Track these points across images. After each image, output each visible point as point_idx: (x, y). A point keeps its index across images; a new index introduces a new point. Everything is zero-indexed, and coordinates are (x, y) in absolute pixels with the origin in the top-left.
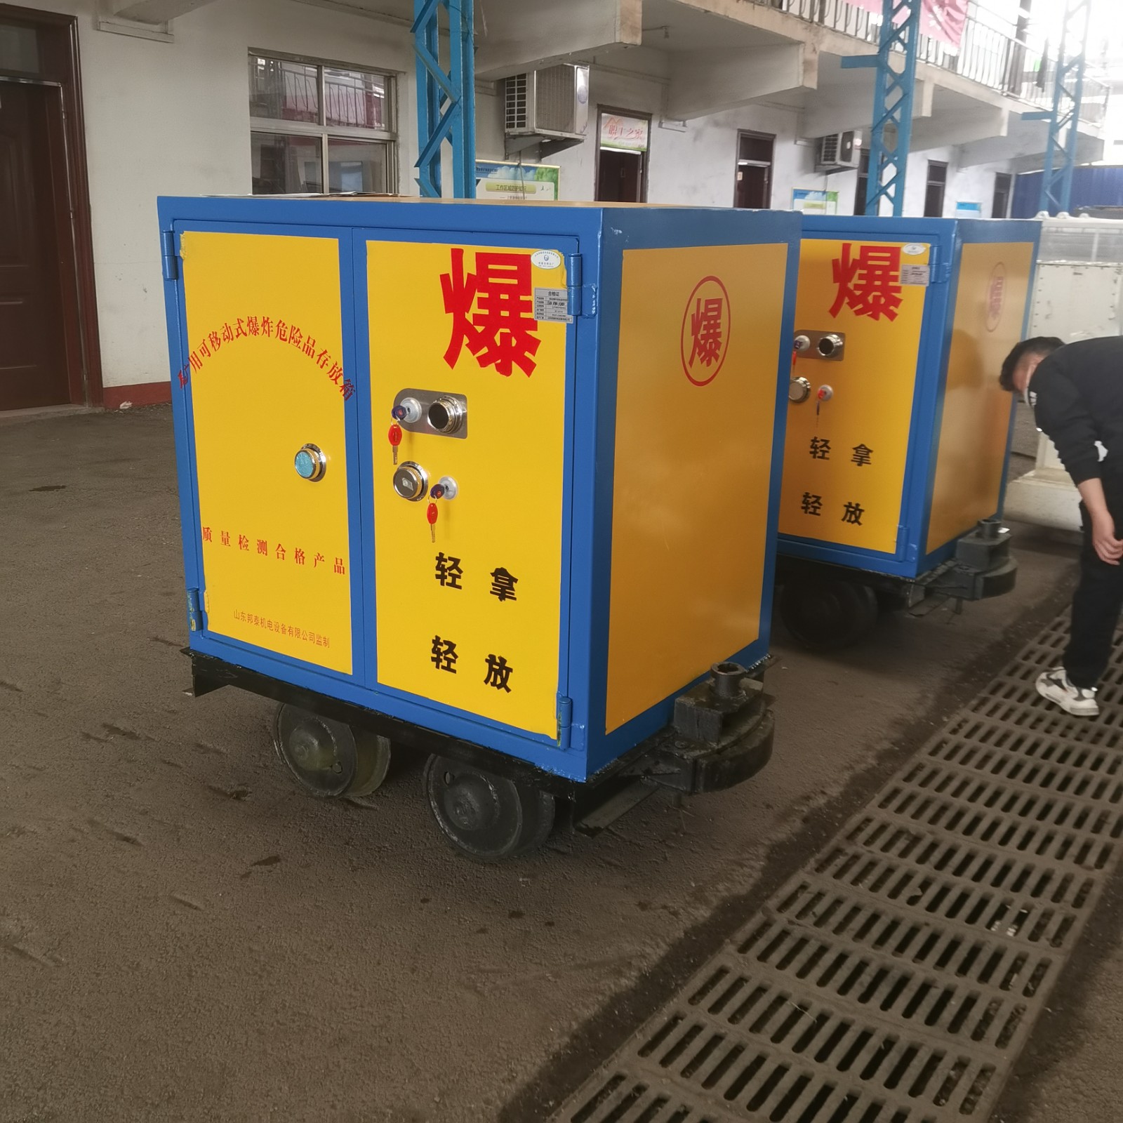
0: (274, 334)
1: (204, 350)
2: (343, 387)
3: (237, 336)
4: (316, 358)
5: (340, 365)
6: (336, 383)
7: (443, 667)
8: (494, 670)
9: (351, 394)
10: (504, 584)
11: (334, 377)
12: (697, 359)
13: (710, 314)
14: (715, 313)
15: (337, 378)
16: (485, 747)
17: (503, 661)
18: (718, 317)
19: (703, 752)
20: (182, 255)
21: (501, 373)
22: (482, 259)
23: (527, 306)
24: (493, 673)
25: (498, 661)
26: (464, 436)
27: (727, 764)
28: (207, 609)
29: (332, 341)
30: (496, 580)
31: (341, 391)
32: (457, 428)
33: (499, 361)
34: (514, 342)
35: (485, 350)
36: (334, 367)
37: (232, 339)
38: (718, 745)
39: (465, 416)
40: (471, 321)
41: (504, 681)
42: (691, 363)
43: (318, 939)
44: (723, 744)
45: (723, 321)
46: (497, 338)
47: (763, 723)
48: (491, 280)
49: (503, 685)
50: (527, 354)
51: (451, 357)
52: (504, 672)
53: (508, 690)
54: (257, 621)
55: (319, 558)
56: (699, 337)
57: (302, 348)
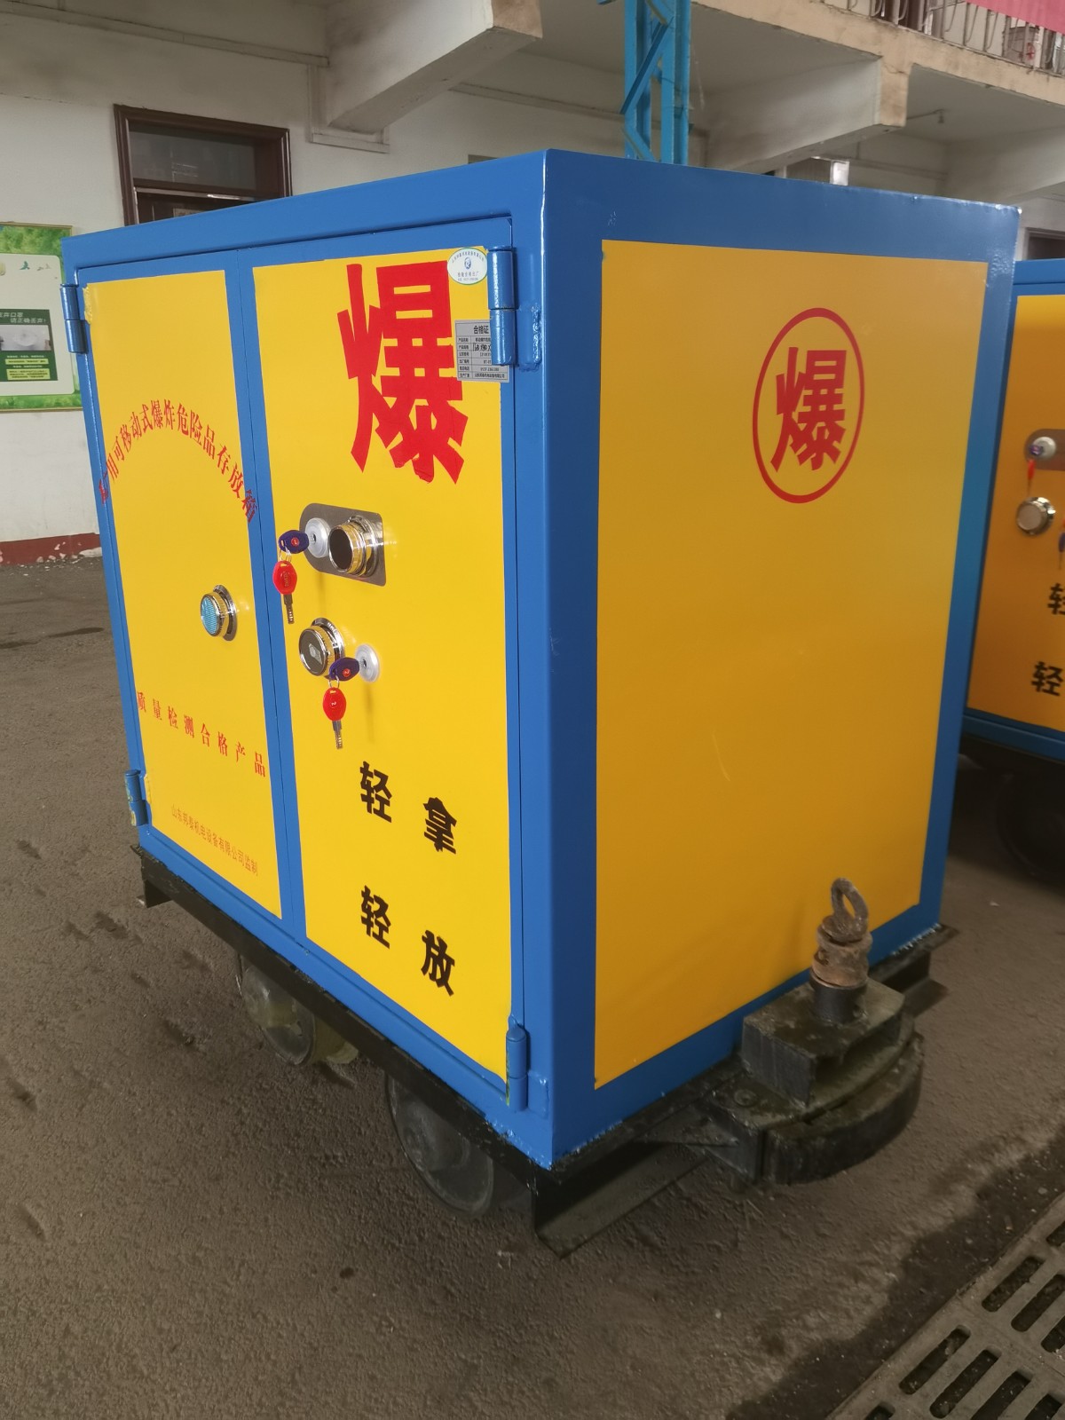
0: (176, 424)
1: (118, 452)
2: (245, 501)
3: (145, 430)
4: (217, 457)
5: (240, 469)
6: (238, 496)
7: (374, 935)
8: (433, 955)
9: (253, 512)
10: (440, 826)
11: (235, 488)
12: (790, 456)
13: (817, 377)
14: (831, 376)
15: (239, 487)
16: (425, 1068)
17: (443, 946)
18: (839, 382)
19: (780, 1118)
20: (87, 318)
21: (421, 477)
22: (388, 277)
23: (446, 357)
24: (432, 960)
25: (437, 943)
26: (381, 581)
27: (820, 1142)
28: (148, 799)
29: (229, 433)
30: (431, 817)
31: (243, 508)
32: (373, 568)
33: (417, 456)
34: (434, 422)
35: (398, 439)
36: (234, 471)
37: (141, 435)
38: (807, 1104)
39: (381, 550)
40: (379, 388)
41: (446, 974)
42: (777, 461)
43: (166, 1326)
44: (819, 1103)
45: (849, 391)
46: (413, 416)
47: (901, 1062)
48: (401, 315)
49: (443, 982)
50: (452, 443)
51: (360, 452)
52: (445, 962)
53: (450, 992)
54: (194, 825)
55: (240, 749)
56: (795, 416)
57: (203, 444)
